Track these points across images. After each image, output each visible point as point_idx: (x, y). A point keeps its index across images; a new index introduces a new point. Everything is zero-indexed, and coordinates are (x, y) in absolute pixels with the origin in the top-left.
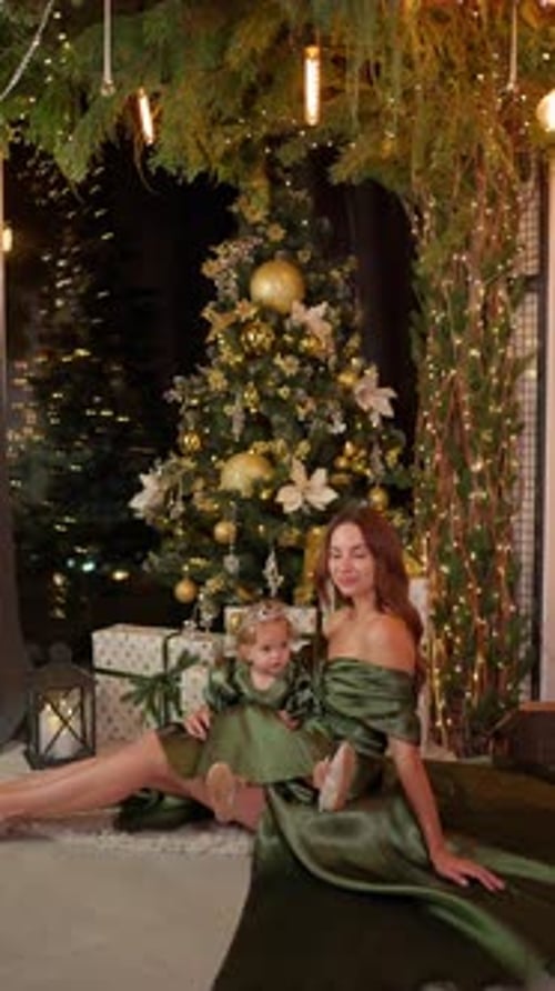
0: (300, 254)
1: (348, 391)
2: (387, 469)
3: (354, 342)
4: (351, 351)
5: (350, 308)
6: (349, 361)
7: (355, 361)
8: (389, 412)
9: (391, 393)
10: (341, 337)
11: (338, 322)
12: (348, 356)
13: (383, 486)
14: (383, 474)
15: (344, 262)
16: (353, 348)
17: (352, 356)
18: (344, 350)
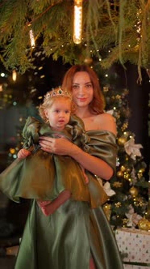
0: (104, 88)
1: (122, 146)
2: (138, 179)
3: (125, 126)
4: (124, 129)
5: (124, 110)
6: (123, 133)
7: (125, 133)
8: (140, 155)
9: (140, 146)
10: (120, 123)
11: (119, 117)
12: (123, 130)
13: (135, 187)
14: (136, 181)
15: (123, 91)
16: (125, 127)
17: (125, 131)
18: (122, 128)
